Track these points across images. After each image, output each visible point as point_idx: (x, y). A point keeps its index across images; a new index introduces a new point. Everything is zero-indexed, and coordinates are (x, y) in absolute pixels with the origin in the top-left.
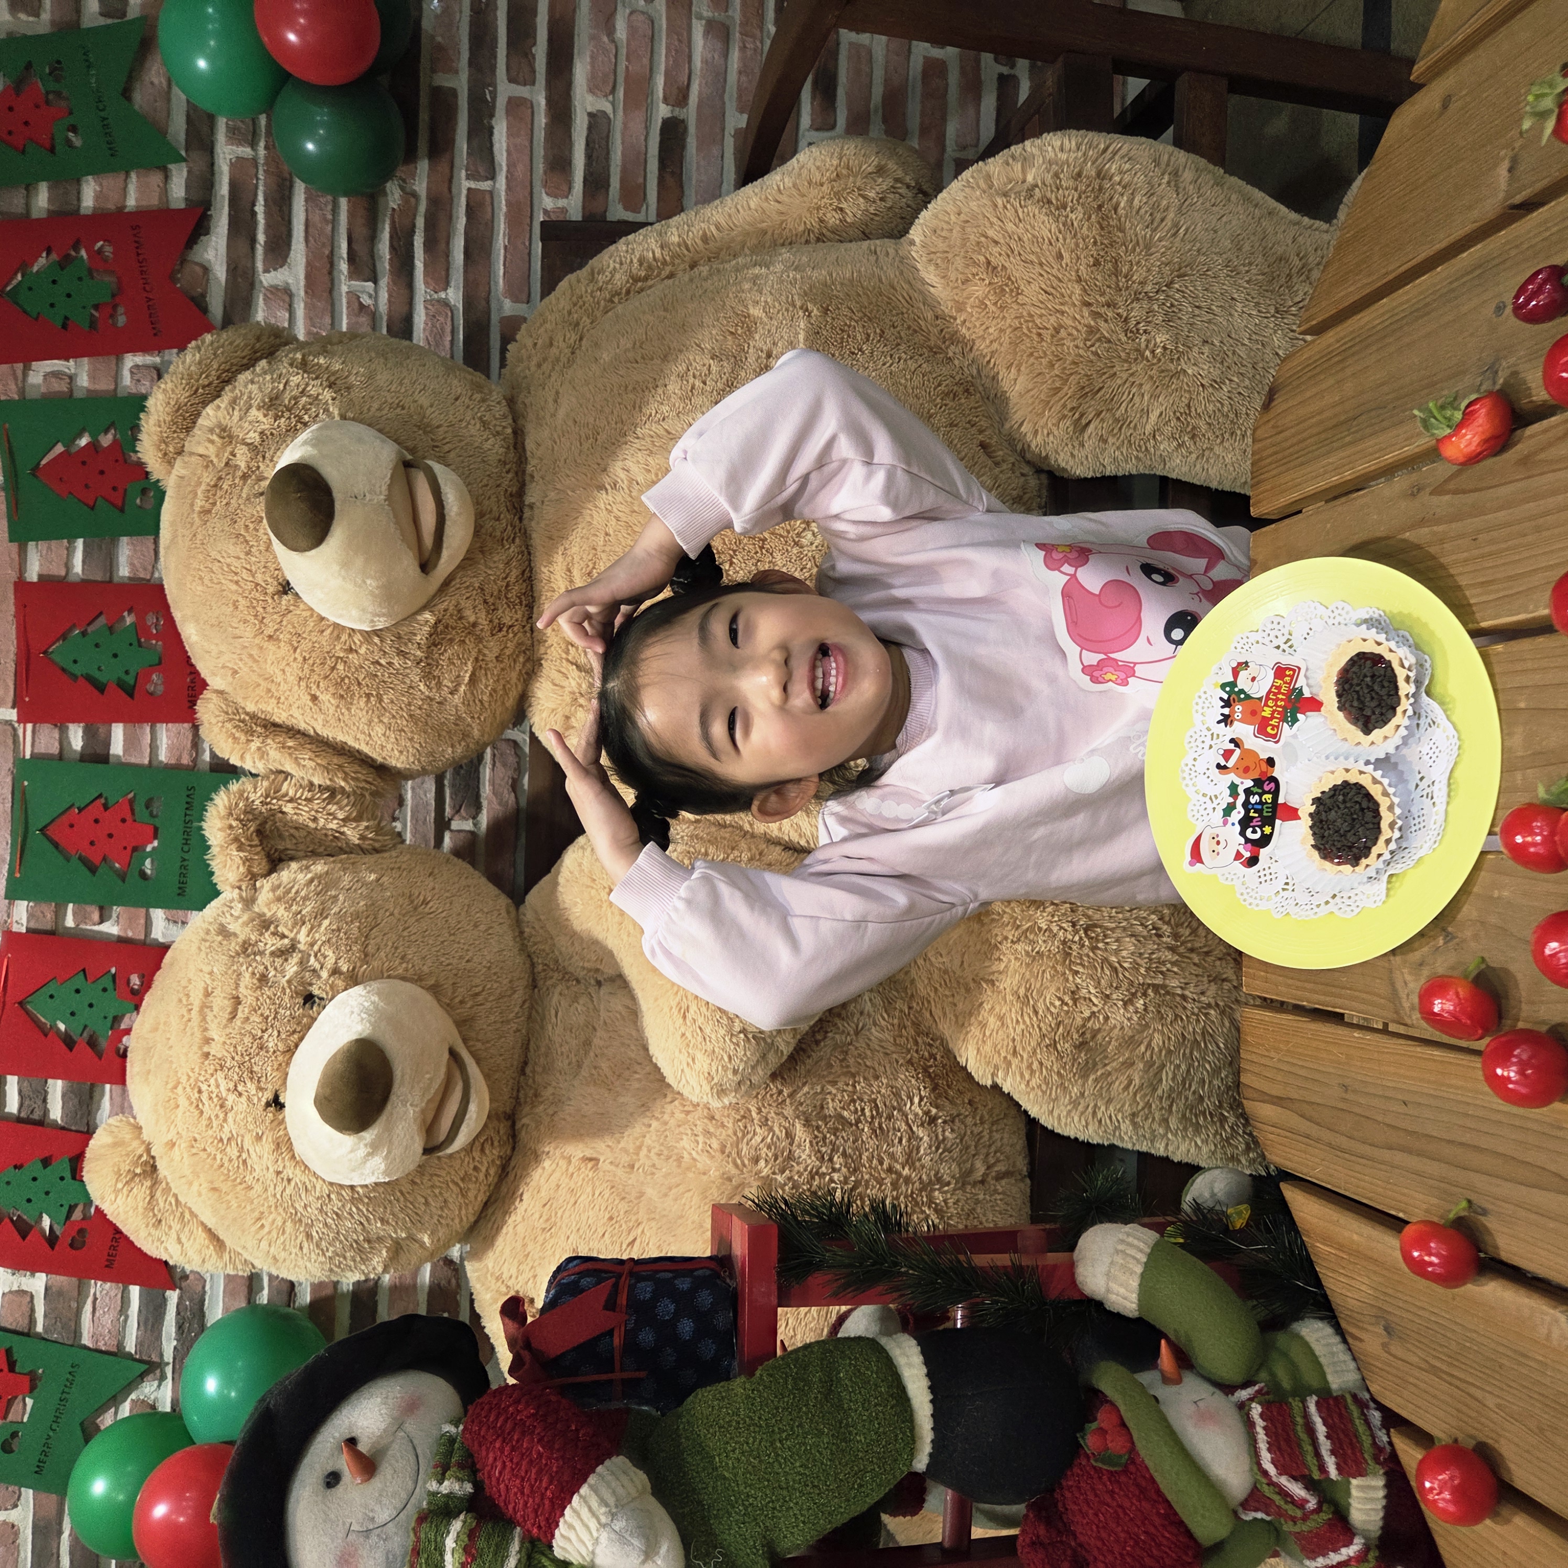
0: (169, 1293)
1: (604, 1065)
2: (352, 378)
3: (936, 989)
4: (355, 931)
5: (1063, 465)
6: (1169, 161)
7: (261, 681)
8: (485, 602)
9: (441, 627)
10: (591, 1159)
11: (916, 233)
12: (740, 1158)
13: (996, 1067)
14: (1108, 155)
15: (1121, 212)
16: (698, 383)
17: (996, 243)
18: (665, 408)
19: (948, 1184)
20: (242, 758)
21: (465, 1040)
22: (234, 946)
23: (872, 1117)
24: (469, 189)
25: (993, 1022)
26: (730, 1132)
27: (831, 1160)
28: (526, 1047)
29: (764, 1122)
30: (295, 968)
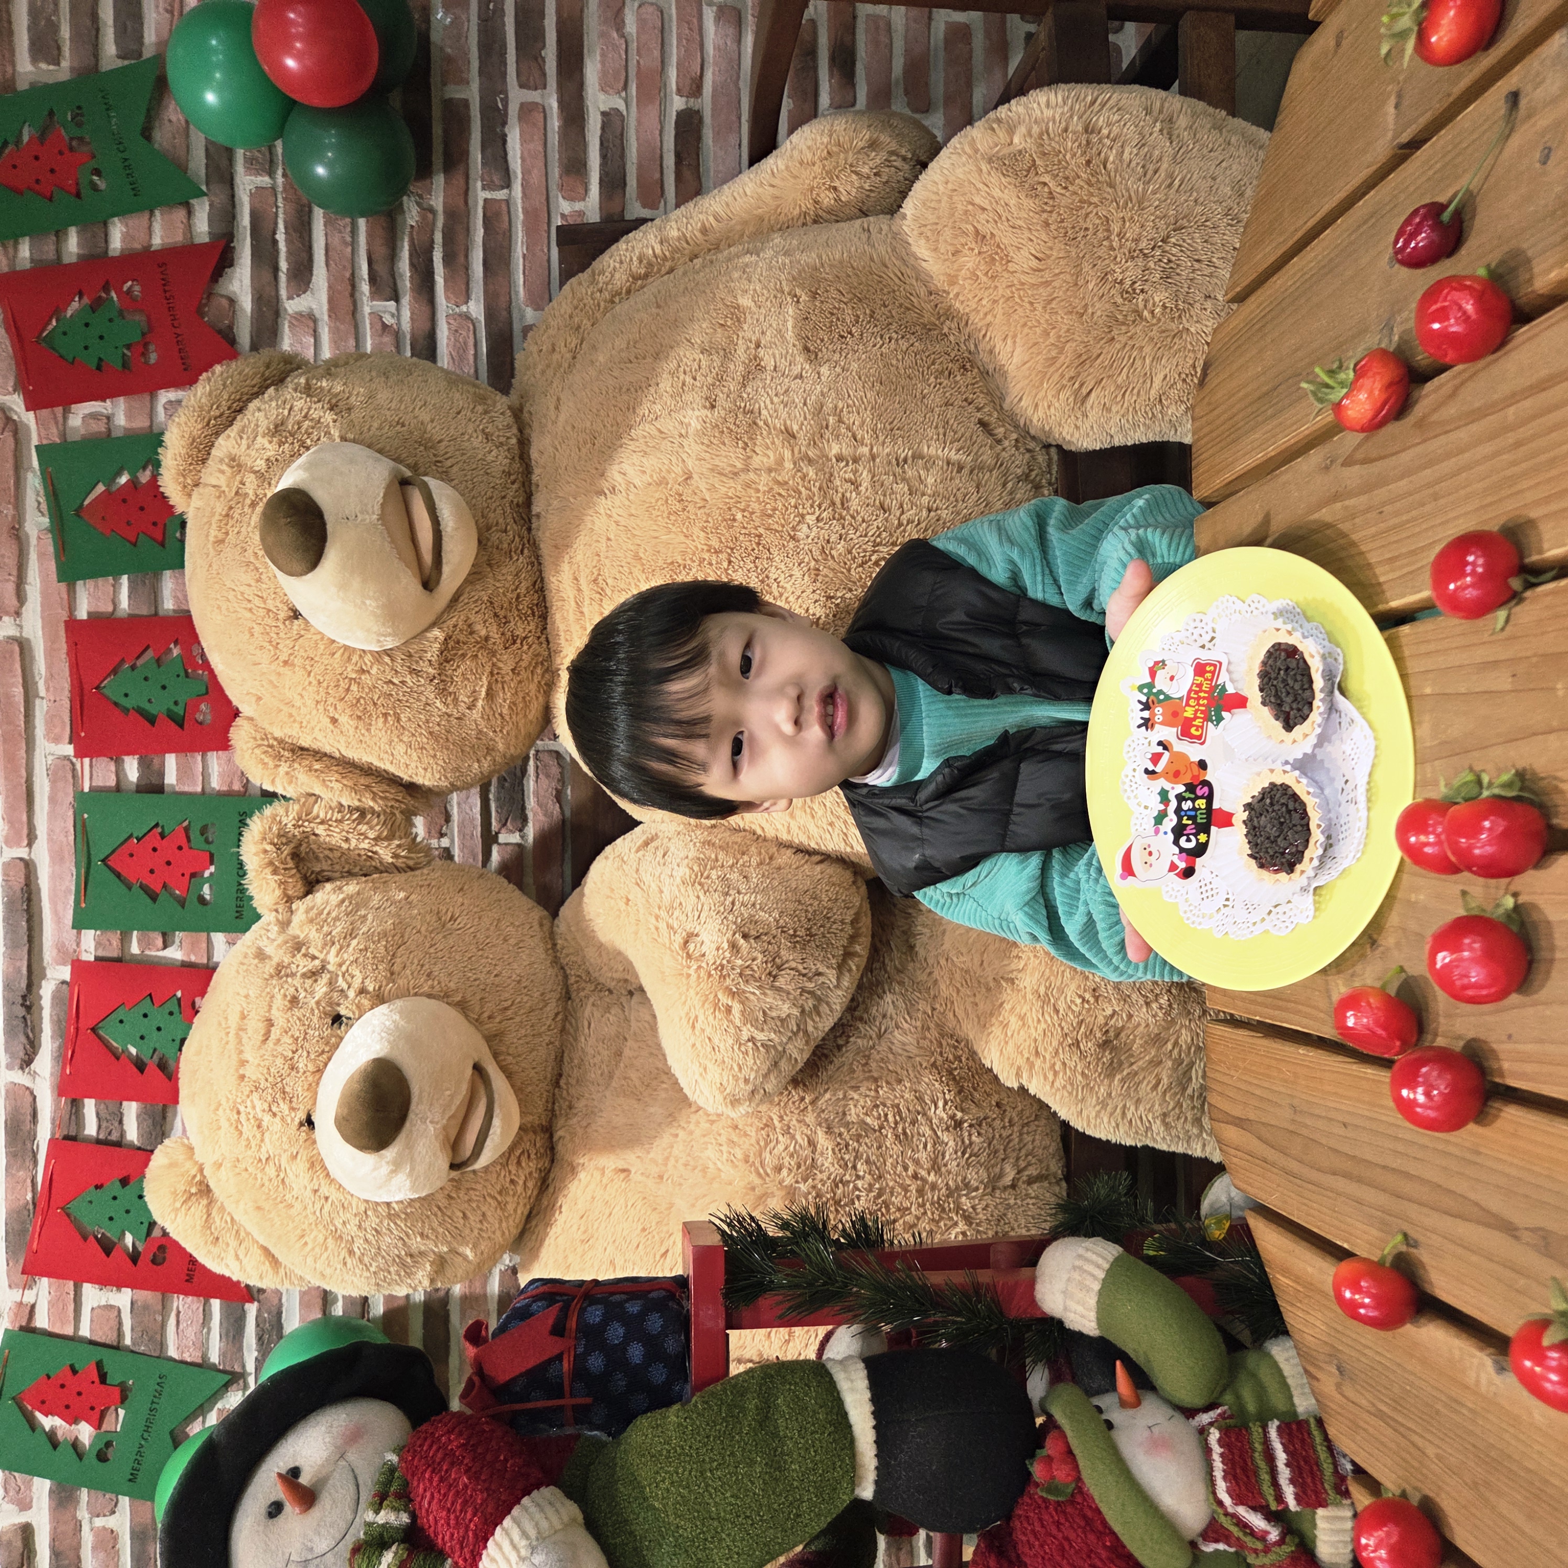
0: (248, 1306)
1: (634, 1075)
2: (353, 399)
3: (958, 991)
4: (382, 950)
5: (1068, 438)
6: (1162, 106)
7: (282, 707)
8: (496, 615)
9: (451, 644)
10: (623, 1171)
11: (909, 207)
12: (762, 1166)
13: (1019, 1068)
14: (1096, 106)
15: (1109, 166)
16: (688, 379)
17: (984, 209)
18: (657, 407)
19: (977, 1189)
20: (273, 781)
21: (495, 1055)
22: (269, 968)
23: (896, 1123)
24: (486, 200)
25: (1014, 1023)
26: (753, 1141)
27: (854, 1167)
28: (559, 1059)
29: (787, 1131)
30: (324, 989)
